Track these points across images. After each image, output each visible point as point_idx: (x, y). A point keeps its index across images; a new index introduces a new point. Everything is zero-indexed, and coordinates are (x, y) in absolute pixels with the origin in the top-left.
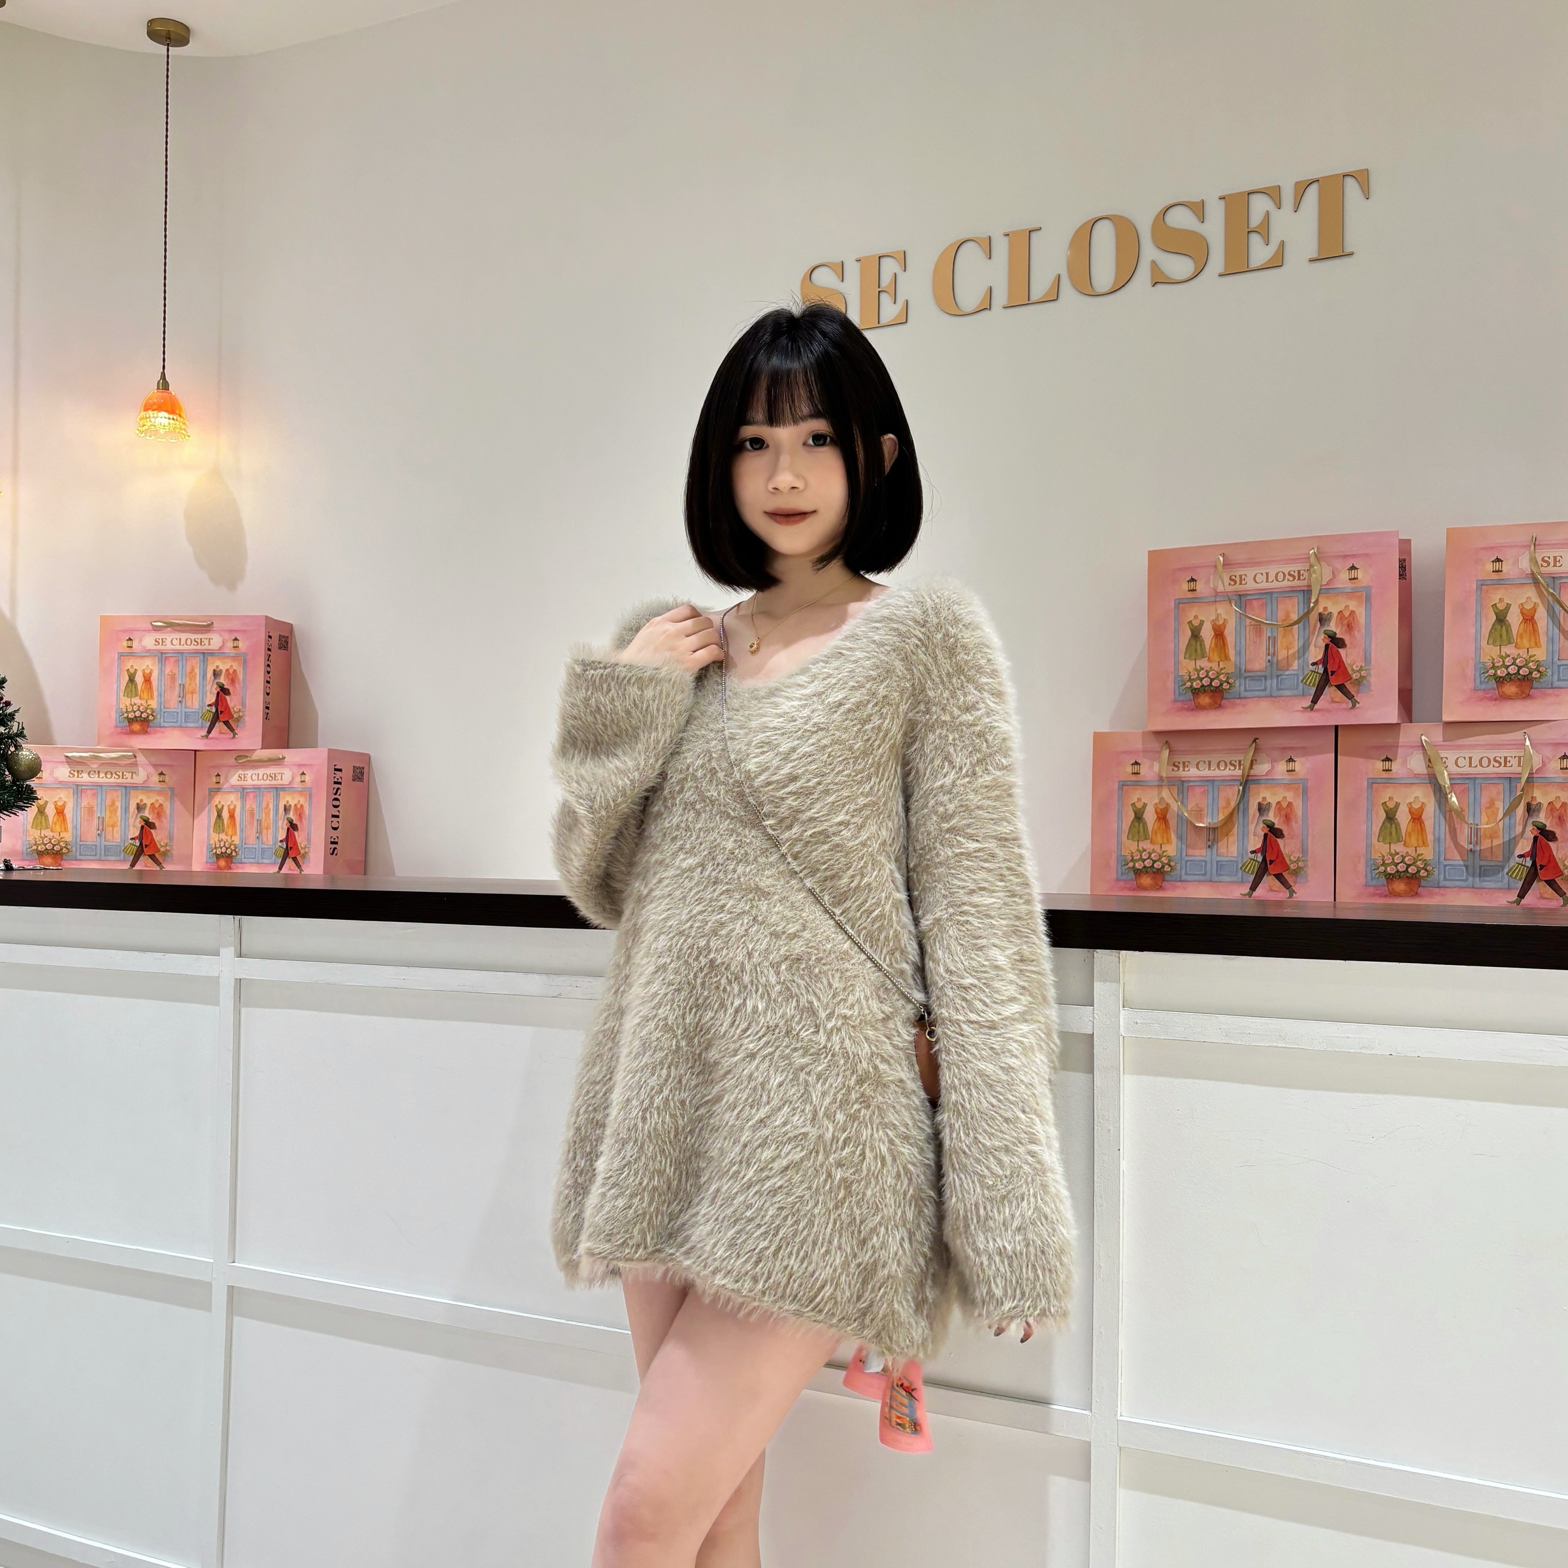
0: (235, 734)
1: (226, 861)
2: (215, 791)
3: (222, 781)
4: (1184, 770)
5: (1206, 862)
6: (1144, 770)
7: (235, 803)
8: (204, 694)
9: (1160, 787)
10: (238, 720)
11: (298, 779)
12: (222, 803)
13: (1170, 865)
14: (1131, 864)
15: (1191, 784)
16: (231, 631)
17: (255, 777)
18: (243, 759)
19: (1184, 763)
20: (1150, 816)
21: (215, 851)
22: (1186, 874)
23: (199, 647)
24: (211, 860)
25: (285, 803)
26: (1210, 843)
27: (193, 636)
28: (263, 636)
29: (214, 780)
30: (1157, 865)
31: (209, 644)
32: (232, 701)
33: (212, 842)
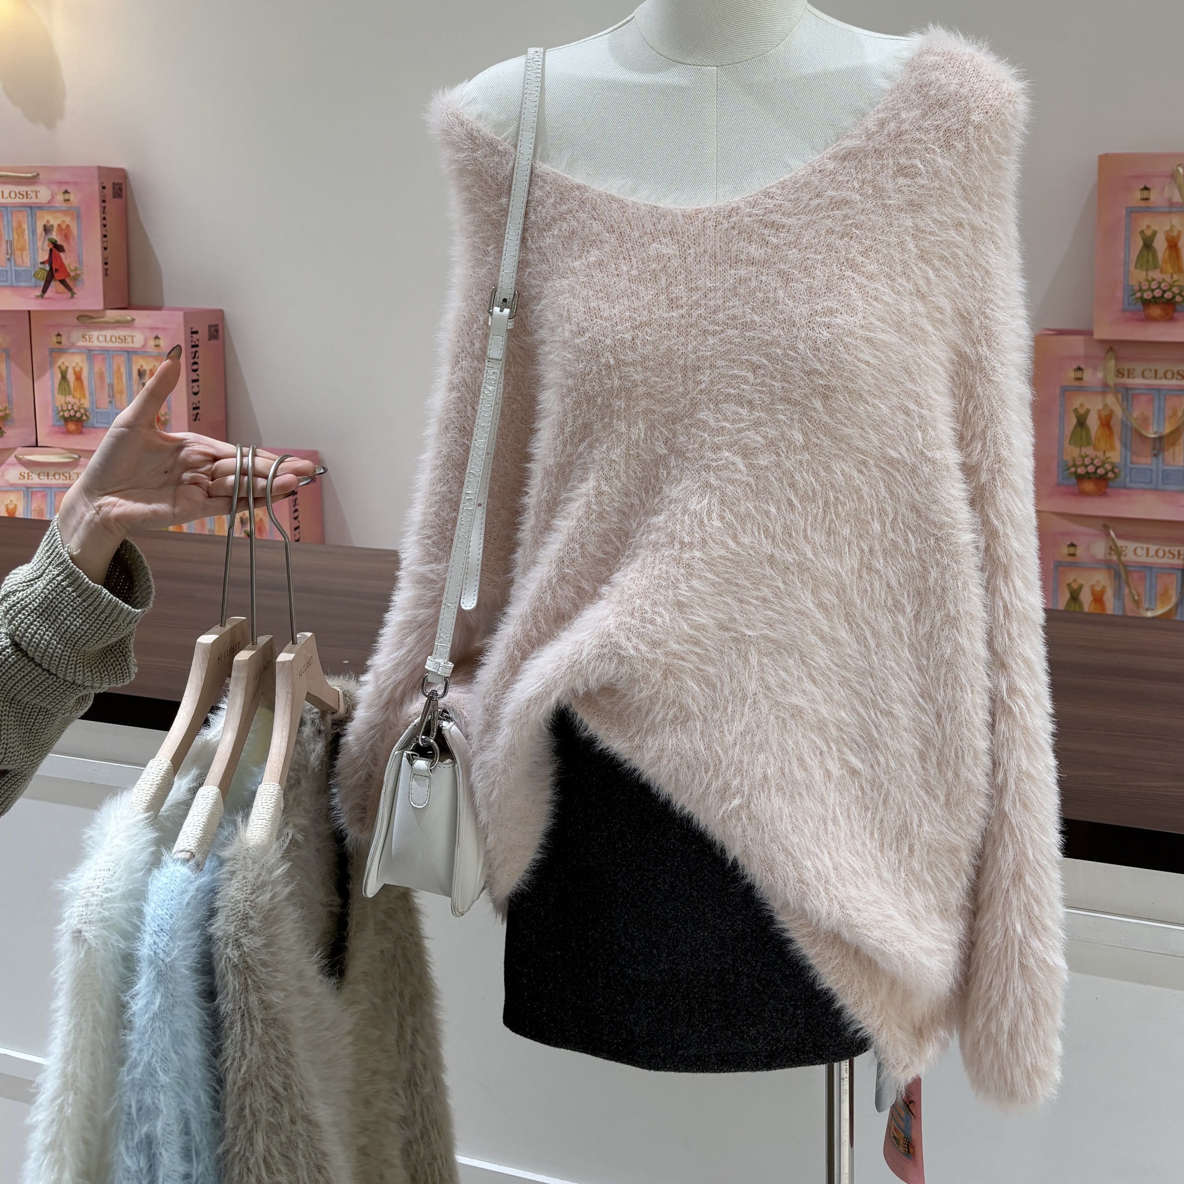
0: (73, 294)
1: (76, 425)
2: (59, 351)
3: (64, 340)
4: (1129, 377)
5: (1151, 470)
6: (1087, 375)
7: (80, 364)
8: (35, 251)
9: (1104, 393)
10: (76, 278)
11: (152, 343)
12: (66, 364)
13: (1113, 472)
14: (1073, 470)
15: (1137, 392)
16: (60, 183)
17: (101, 339)
18: (86, 319)
19: (1129, 370)
20: (1093, 422)
21: (61, 414)
22: (1131, 481)
23: (25, 201)
24: (58, 424)
25: (139, 367)
26: (1156, 452)
27: (17, 189)
28: (96, 188)
29: (55, 339)
30: (1101, 471)
31: (37, 197)
32: (67, 259)
33: (58, 404)
